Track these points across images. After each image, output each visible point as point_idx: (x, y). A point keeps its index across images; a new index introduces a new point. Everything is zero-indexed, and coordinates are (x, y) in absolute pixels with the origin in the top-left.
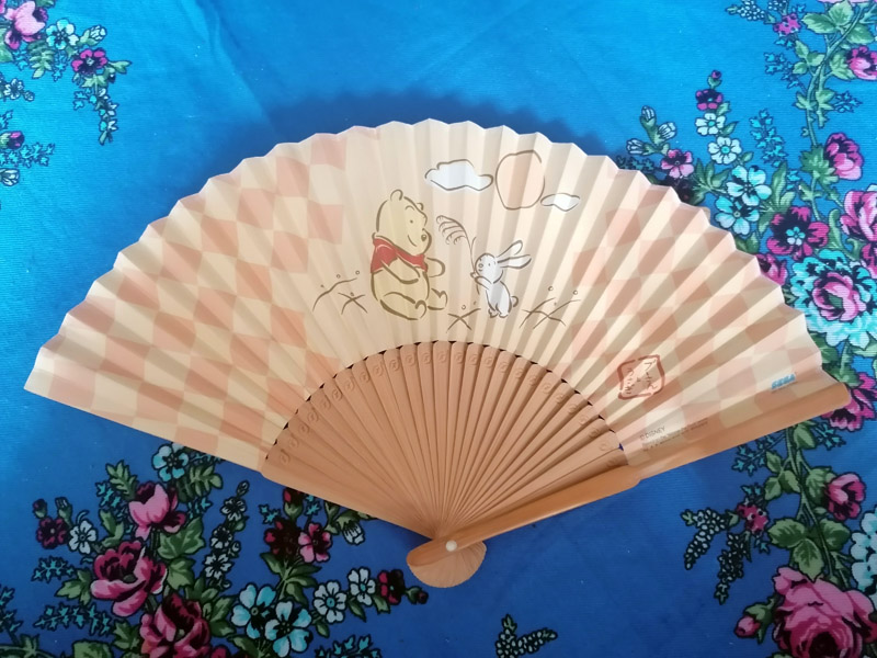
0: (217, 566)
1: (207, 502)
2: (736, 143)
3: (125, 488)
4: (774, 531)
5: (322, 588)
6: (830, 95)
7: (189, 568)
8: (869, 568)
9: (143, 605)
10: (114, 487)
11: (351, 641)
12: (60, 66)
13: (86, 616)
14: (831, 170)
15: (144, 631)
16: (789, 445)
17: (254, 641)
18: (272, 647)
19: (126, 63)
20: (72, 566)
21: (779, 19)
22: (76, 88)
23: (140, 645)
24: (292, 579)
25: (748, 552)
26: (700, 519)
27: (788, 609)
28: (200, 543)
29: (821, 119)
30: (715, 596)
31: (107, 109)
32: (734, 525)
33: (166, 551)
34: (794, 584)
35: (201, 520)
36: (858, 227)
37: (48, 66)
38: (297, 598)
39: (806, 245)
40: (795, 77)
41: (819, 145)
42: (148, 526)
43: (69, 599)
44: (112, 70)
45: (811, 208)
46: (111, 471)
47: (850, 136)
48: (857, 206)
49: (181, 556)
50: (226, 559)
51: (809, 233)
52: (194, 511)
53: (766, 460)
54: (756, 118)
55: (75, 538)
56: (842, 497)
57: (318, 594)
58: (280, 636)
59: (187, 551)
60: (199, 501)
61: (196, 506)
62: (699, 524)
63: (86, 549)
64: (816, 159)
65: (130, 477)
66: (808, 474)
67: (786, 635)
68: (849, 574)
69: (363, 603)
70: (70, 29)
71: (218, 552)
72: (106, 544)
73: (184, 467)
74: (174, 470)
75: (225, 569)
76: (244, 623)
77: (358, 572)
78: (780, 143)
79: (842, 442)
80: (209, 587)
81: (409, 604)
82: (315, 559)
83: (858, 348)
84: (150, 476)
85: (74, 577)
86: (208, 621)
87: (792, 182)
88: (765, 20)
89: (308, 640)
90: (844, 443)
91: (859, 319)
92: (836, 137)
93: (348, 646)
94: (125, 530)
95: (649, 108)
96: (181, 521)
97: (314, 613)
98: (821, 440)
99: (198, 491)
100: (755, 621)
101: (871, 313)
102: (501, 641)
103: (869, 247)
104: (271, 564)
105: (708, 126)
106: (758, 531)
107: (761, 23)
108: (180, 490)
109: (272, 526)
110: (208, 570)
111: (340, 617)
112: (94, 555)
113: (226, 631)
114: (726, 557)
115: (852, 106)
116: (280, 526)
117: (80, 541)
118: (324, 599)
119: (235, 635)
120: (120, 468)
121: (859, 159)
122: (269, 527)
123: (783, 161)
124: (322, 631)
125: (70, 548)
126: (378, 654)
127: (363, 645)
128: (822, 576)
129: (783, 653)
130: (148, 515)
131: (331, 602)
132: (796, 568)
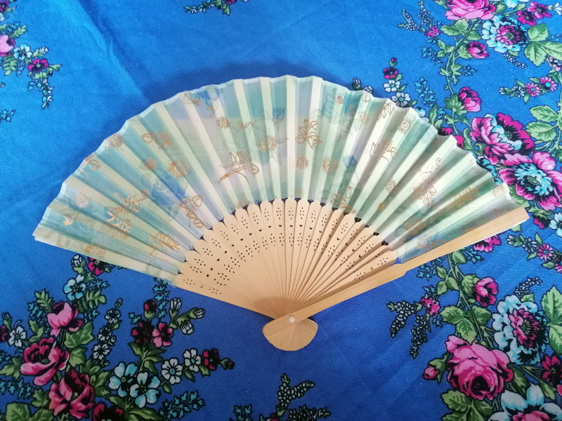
0: (101, 351)
1: (96, 312)
2: (407, 95)
3: (46, 305)
4: (444, 313)
5: (167, 363)
6: (459, 67)
7: (83, 353)
8: (504, 335)
9: (53, 377)
10: (39, 305)
11: (185, 395)
12: (21, 69)
13: (16, 387)
14: (463, 107)
15: (52, 395)
16: (450, 262)
17: (124, 399)
18: (134, 402)
19: (59, 66)
20: (9, 355)
21: (428, 29)
22: (29, 80)
23: (48, 404)
24: (148, 358)
25: (429, 327)
26: (399, 307)
27: (456, 362)
28: (91, 338)
29: (455, 80)
30: (410, 353)
31: (47, 90)
32: (420, 310)
33: (69, 343)
34: (459, 346)
35: (92, 324)
36: (481, 137)
37: (13, 68)
38: (151, 370)
40: (439, 59)
41: (455, 94)
42: (59, 328)
43: (6, 376)
44: (51, 70)
45: (452, 128)
46: (38, 295)
47: (472, 88)
48: (480, 126)
49: (79, 346)
50: (107, 347)
52: (88, 318)
53: (437, 272)
54: (417, 82)
55: (13, 338)
56: (484, 292)
57: (164, 366)
58: (139, 394)
59: (83, 343)
60: (91, 312)
61: (90, 315)
62: (398, 310)
63: (19, 344)
64: (454, 101)
65: (49, 298)
66: (463, 279)
67: (455, 378)
68: (493, 340)
69: (193, 371)
70: (28, 49)
71: (102, 343)
72: (31, 340)
73: (83, 292)
74: (77, 293)
75: (106, 353)
76: (117, 387)
77: (190, 352)
78: (432, 94)
79: (482, 259)
80: (95, 365)
81: (223, 369)
84: (61, 297)
85: (10, 362)
86: (93, 387)
87: (441, 115)
88: (420, 31)
89: (158, 396)
90: (484, 259)
92: (465, 89)
93: (184, 398)
94: (44, 331)
95: (357, 79)
96: (80, 325)
97: (161, 378)
98: (469, 258)
99: (91, 306)
100: (436, 370)
102: (280, 391)
103: (488, 148)
104: (135, 349)
105: (391, 87)
106: (434, 314)
107: (417, 32)
108: (80, 305)
109: (136, 326)
110: (95, 354)
111: (178, 380)
112: (23, 347)
113: (105, 393)
114: (416, 330)
115: (472, 72)
116: (141, 325)
117: (16, 339)
118: (168, 369)
119: (110, 395)
120: (43, 292)
121: (479, 100)
122: (134, 326)
123: (435, 104)
124: (167, 390)
125: (9, 344)
126: (203, 402)
127: (193, 397)
128: (476, 341)
129: (455, 390)
130: (59, 321)
131: (172, 371)
132: (459, 336)
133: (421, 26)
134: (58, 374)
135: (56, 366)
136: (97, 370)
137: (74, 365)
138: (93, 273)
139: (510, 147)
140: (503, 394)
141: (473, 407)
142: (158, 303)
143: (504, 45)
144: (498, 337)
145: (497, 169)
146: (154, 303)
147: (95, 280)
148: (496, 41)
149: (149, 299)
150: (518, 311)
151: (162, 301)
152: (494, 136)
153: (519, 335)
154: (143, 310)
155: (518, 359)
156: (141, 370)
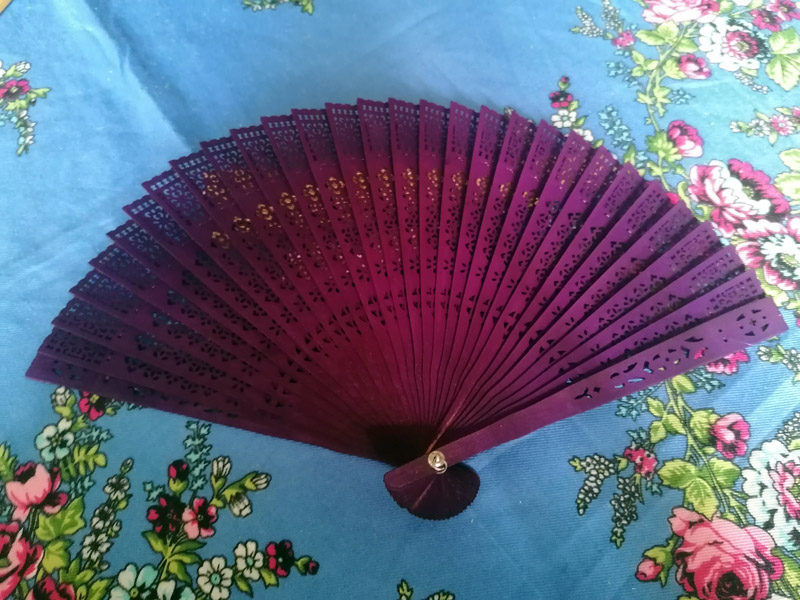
0: (95, 546)
1: (90, 480)
2: (588, 133)
3: (3, 469)
4: (665, 472)
5: (206, 564)
6: (667, 92)
7: (66, 550)
8: (764, 503)
9: (14, 592)
16: (669, 391)
19: (46, 90)
21: (616, 36)
24: (177, 557)
25: (641, 495)
26: (588, 465)
27: (688, 550)
29: (661, 111)
30: (611, 541)
31: (26, 127)
32: (623, 469)
34: (691, 525)
35: (83, 501)
36: (705, 195)
38: (180, 577)
40: (634, 78)
41: (662, 131)
42: (27, 507)
44: (33, 96)
45: (660, 182)
47: (688, 123)
48: (703, 177)
49: (60, 537)
50: (106, 539)
52: (76, 491)
53: (648, 405)
54: (603, 112)
56: (729, 437)
57: (203, 570)
60: (82, 480)
61: (79, 486)
62: (588, 469)
64: (660, 141)
65: (10, 457)
66: (691, 416)
67: (689, 576)
68: (746, 512)
69: (249, 578)
71: (97, 532)
73: (69, 447)
74: (58, 450)
75: (103, 548)
77: (245, 545)
78: (626, 131)
79: (721, 385)
80: (84, 569)
81: (299, 575)
84: (33, 456)
87: (642, 162)
88: (604, 37)
90: (724, 385)
92: (677, 124)
97: (198, 592)
98: (700, 384)
99: (82, 470)
100: (656, 564)
103: (717, 211)
104: (153, 542)
105: (563, 121)
106: (648, 474)
107: (600, 39)
108: (64, 470)
109: (156, 503)
110: (85, 551)
114: (618, 501)
115: (687, 99)
116: (164, 503)
118: (209, 576)
120: (2, 449)
121: (698, 140)
122: (152, 504)
123: (631, 145)
128: (719, 515)
129: (690, 596)
130: (27, 495)
131: (216, 579)
132: (691, 508)
133: (605, 31)
134: (24, 584)
135: (20, 572)
136: (87, 578)
137: (49, 570)
138: (87, 416)
139: (751, 210)
142: (191, 466)
143: (735, 60)
144: (753, 506)
145: (733, 243)
146: (185, 466)
147: (89, 427)
149: (177, 458)
150: (784, 465)
151: (199, 461)
152: (724, 194)
153: (787, 502)
154: (166, 478)
155: (789, 541)
156: (164, 576)
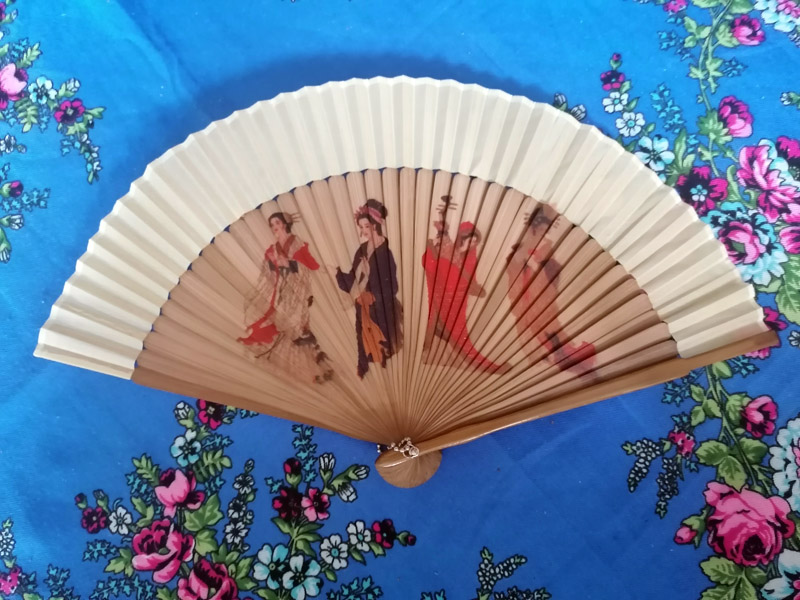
0: (235, 532)
1: (221, 480)
2: (640, 116)
3: (149, 476)
4: (701, 452)
5: (326, 541)
6: (719, 63)
7: (213, 537)
8: (787, 476)
9: (178, 572)
10: (140, 476)
11: (356, 582)
12: (45, 119)
13: (132, 586)
14: (726, 130)
15: (181, 593)
16: (709, 377)
17: (276, 592)
18: (290, 595)
19: (101, 110)
20: (114, 546)
22: (61, 137)
24: (301, 537)
25: (681, 473)
26: (638, 448)
27: (719, 518)
28: (220, 515)
29: (713, 86)
30: (656, 512)
31: (91, 152)
32: (668, 450)
33: (192, 524)
34: (722, 496)
35: (217, 496)
36: (753, 179)
37: (34, 120)
38: (307, 552)
39: (709, 201)
40: (687, 50)
41: (713, 109)
42: (174, 506)
43: (115, 574)
44: (90, 117)
45: (710, 167)
46: (137, 463)
47: (739, 98)
48: (751, 160)
49: (205, 528)
50: (243, 526)
51: (710, 189)
52: (211, 489)
53: (691, 392)
54: (655, 92)
55: (114, 523)
56: (758, 417)
57: (324, 546)
58: (296, 584)
59: (210, 523)
60: (214, 480)
62: (638, 452)
63: (124, 530)
64: (711, 122)
65: (153, 466)
66: (727, 400)
67: (719, 540)
68: (771, 483)
69: (362, 550)
70: (48, 85)
71: (235, 521)
72: (140, 524)
73: (198, 453)
74: (190, 457)
75: (243, 533)
76: (265, 577)
77: (355, 525)
78: (677, 112)
79: (757, 369)
80: (231, 551)
81: (401, 547)
82: (318, 518)
83: (761, 285)
84: (171, 464)
85: (118, 554)
86: (234, 579)
87: (692, 146)
88: (656, 2)
89: (320, 585)
91: (760, 261)
92: (728, 100)
93: (354, 587)
94: (155, 511)
95: (560, 94)
96: (202, 499)
97: (322, 563)
98: (737, 369)
99: (212, 472)
100: (692, 530)
101: (770, 254)
102: (481, 570)
103: (764, 195)
104: (281, 526)
105: (614, 104)
106: (687, 454)
107: (652, 5)
108: (197, 472)
109: (278, 495)
110: (228, 537)
111: (344, 564)
112: (131, 534)
113: (250, 585)
114: (663, 479)
115: (739, 71)
116: (285, 494)
117: (118, 525)
118: (330, 551)
119: (258, 587)
120: (144, 460)
121: (749, 118)
122: (275, 495)
123: (683, 128)
124: (331, 577)
125: (111, 531)
126: (380, 590)
127: (366, 585)
128: (747, 487)
129: (719, 556)
130: (172, 496)
131: (335, 552)
132: (722, 481)
134: (184, 566)
135: (179, 557)
136: (235, 558)
137: (203, 553)
138: (208, 425)
139: (796, 191)
140: (781, 555)
141: (743, 576)
142: (302, 462)
143: (790, 18)
144: (778, 479)
145: (777, 229)
146: (297, 463)
147: (211, 436)
148: (778, 12)
149: (289, 457)
151: (308, 458)
152: (773, 175)
154: (283, 473)
156: (293, 552)
